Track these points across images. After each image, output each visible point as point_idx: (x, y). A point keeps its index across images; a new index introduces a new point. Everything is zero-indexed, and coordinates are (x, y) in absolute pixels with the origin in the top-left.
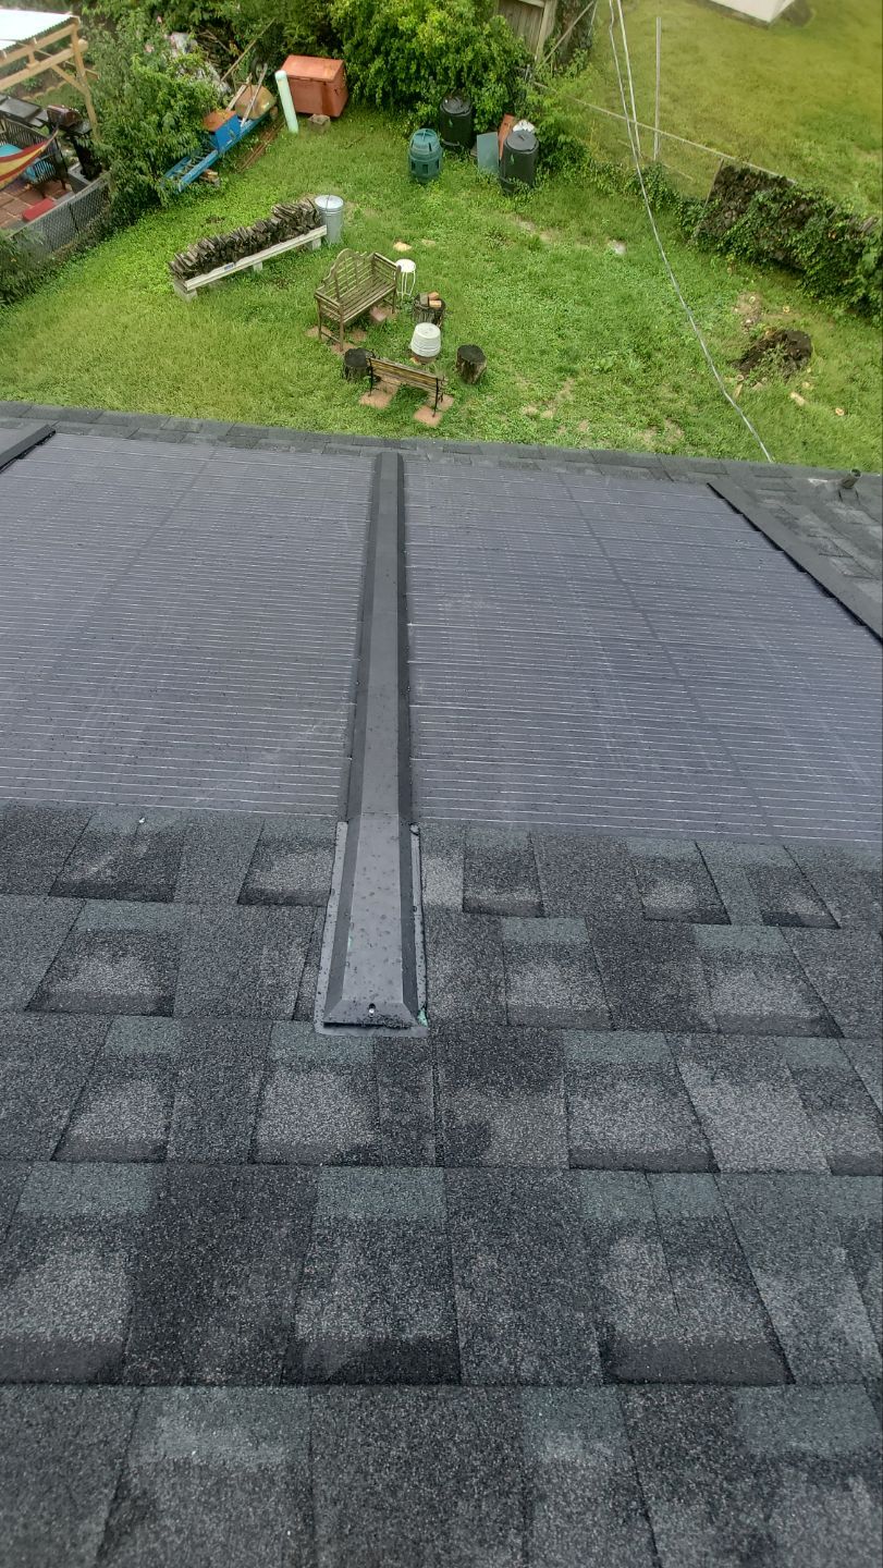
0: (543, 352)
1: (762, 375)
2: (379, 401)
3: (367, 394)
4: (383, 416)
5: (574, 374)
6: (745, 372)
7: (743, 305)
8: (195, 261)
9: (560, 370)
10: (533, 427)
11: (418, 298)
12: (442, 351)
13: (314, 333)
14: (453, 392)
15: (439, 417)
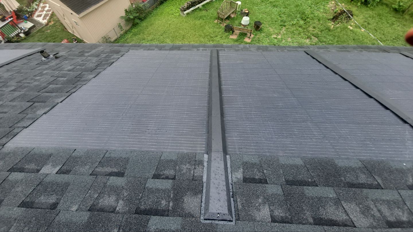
0: (276, 21)
1: (339, 22)
2: (234, 37)
3: (231, 35)
4: (237, 41)
5: (285, 26)
6: (334, 22)
7: (330, 4)
8: (186, 7)
9: (281, 25)
10: (276, 41)
11: (242, 10)
12: (250, 23)
13: (216, 21)
14: (254, 33)
15: (251, 40)
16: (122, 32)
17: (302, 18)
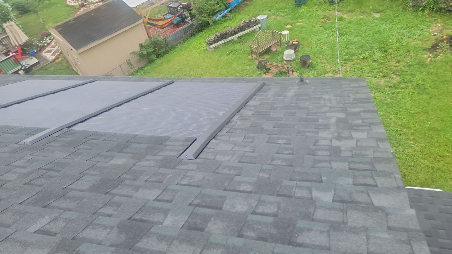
1: (439, 53)
5: (351, 61)
6: (432, 53)
7: (434, 28)
8: (213, 39)
9: (345, 60)
11: (289, 41)
12: (295, 58)
13: (250, 57)
14: (298, 71)
16: (132, 71)
17: (380, 49)
